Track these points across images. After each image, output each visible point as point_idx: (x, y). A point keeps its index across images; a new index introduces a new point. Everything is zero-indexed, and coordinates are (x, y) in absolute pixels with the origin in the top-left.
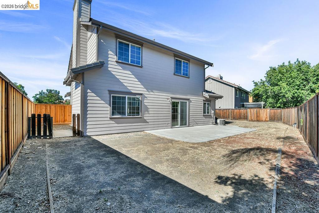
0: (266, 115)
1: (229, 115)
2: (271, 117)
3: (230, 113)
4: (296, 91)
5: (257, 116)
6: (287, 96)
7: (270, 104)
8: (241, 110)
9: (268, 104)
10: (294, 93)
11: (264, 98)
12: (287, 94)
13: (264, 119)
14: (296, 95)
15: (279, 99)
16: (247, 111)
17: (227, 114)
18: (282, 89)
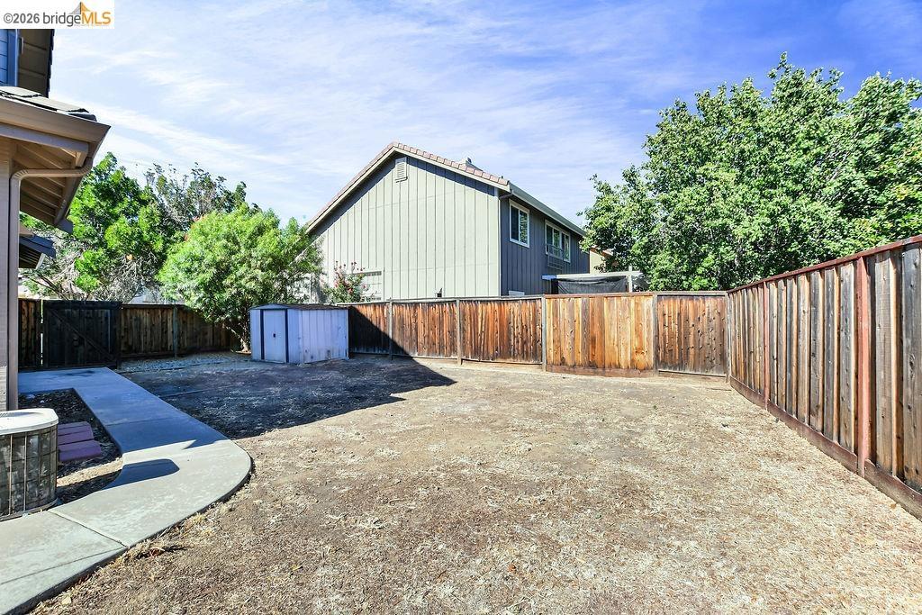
0: (638, 333)
1: (452, 332)
2: (661, 344)
3: (458, 327)
4: (787, 200)
5: (591, 342)
6: (739, 232)
7: (661, 277)
8: (507, 307)
9: (655, 279)
10: (771, 216)
11: (638, 252)
12: (738, 221)
13: (624, 358)
14: (784, 221)
15: (705, 255)
16: (535, 311)
17: (446, 329)
18: (717, 194)
